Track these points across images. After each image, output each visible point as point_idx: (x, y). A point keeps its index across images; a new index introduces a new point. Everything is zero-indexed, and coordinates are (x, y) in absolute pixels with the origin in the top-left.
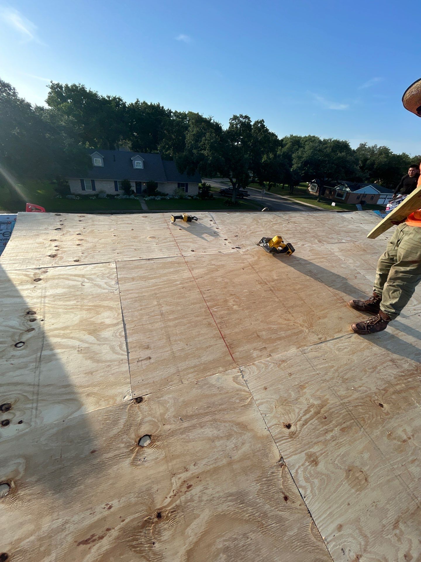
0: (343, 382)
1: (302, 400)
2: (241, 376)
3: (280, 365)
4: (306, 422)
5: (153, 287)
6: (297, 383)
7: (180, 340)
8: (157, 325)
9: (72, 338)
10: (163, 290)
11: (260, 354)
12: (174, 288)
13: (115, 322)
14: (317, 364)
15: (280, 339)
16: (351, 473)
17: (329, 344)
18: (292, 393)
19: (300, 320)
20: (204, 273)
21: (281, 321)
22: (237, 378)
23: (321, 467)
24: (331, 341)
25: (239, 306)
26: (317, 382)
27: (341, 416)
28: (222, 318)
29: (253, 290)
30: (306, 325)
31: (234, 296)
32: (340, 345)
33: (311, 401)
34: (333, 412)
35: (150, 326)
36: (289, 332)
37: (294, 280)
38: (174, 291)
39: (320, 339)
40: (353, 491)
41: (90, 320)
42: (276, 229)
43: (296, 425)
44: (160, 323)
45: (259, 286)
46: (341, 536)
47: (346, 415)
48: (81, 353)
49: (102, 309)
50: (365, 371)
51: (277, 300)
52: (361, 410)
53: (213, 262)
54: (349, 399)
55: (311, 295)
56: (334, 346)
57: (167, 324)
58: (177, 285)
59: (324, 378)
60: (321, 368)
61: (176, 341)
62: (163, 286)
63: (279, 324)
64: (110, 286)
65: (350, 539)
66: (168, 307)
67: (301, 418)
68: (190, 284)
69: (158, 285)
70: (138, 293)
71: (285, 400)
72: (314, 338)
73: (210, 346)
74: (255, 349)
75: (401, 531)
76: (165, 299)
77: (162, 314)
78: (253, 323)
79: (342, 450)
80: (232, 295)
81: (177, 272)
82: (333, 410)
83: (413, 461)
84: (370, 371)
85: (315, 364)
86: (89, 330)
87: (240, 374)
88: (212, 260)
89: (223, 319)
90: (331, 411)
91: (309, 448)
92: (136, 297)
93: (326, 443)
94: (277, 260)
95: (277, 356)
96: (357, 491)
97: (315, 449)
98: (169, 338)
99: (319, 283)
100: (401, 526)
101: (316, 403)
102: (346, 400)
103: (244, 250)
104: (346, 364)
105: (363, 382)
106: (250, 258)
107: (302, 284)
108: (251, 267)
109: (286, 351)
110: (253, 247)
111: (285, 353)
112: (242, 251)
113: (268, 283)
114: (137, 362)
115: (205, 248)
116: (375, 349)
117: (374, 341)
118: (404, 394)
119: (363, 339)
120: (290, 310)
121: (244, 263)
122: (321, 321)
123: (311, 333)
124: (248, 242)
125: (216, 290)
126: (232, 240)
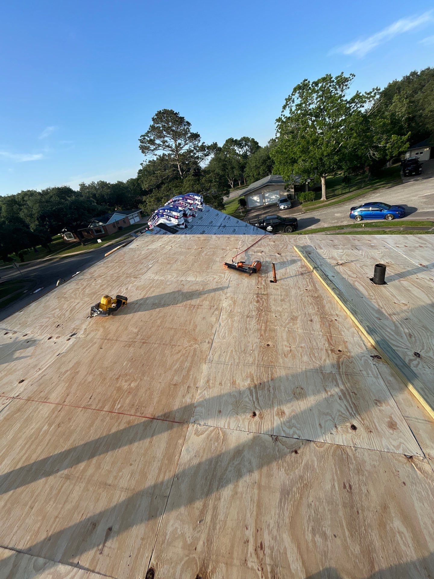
0: (245, 354)
2: (198, 425)
3: (209, 386)
4: (257, 399)
6: (229, 384)
7: (120, 470)
8: (75, 494)
11: (191, 395)
12: (48, 437)
14: (225, 359)
15: (189, 370)
16: (296, 394)
17: (216, 340)
18: (234, 393)
19: (186, 344)
20: (65, 388)
21: (176, 357)
22: (198, 430)
23: (286, 411)
24: (215, 338)
25: (135, 380)
26: (236, 370)
27: (264, 373)
28: (133, 405)
29: (130, 356)
30: (192, 342)
31: (121, 378)
32: (221, 335)
33: (246, 384)
34: (259, 375)
35: (68, 506)
36: (189, 359)
37: (151, 320)
39: (209, 342)
40: (305, 401)
42: (90, 292)
43: (256, 408)
44: (77, 488)
45: (132, 349)
46: (325, 429)
50: (246, 335)
51: (156, 346)
52: (266, 358)
53: (63, 370)
54: (257, 359)
55: (173, 320)
56: (219, 338)
57: (87, 477)
58: (46, 432)
59: (236, 363)
60: (229, 360)
61: (115, 478)
62: (28, 453)
63: (177, 360)
65: (327, 424)
67: (253, 400)
68: (63, 413)
71: (236, 402)
72: (206, 346)
74: (184, 396)
78: (160, 381)
79: (282, 388)
80: (117, 379)
81: (28, 420)
82: (258, 375)
85: (223, 360)
87: (195, 426)
88: (59, 368)
89: (135, 405)
90: (258, 376)
91: (273, 410)
93: (275, 396)
94: (121, 316)
95: (201, 383)
96: (306, 399)
98: (106, 484)
99: (168, 307)
101: (249, 382)
102: (256, 362)
103: (82, 332)
104: (235, 342)
105: (251, 342)
106: (96, 335)
107: (159, 318)
108: (106, 341)
109: (202, 372)
110: (87, 323)
111: (203, 374)
112: (80, 335)
113: (136, 340)
114: (101, 553)
115: (36, 366)
116: (236, 318)
117: (231, 314)
118: (268, 329)
119: (226, 319)
120: (173, 343)
121: (95, 343)
122: (197, 331)
123: (201, 345)
124: (77, 322)
125: (97, 391)
126: (57, 333)
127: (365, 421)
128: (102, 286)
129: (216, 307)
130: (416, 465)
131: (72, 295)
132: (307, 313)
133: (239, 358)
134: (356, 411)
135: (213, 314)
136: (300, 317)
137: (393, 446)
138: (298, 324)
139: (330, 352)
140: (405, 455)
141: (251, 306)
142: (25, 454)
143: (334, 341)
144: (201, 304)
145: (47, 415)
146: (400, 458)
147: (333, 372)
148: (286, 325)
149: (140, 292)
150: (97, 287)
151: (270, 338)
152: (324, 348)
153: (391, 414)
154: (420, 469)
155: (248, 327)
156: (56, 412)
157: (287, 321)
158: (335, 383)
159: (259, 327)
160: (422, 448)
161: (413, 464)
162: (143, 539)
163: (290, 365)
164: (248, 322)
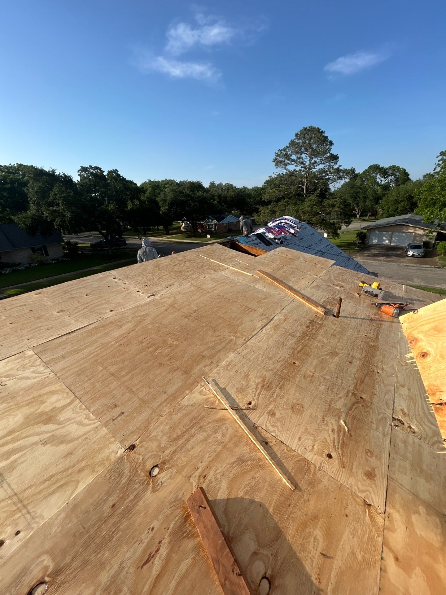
0: (270, 360)
1: (252, 383)
3: (227, 369)
4: (259, 395)
5: (90, 355)
6: (243, 375)
7: (142, 387)
8: (113, 386)
9: (26, 437)
10: (101, 355)
11: (210, 368)
12: (112, 349)
13: (68, 401)
15: (219, 351)
16: (294, 408)
17: (252, 340)
18: (243, 382)
19: (227, 333)
20: (133, 326)
21: (214, 338)
22: (202, 392)
23: (278, 415)
25: (178, 340)
26: (255, 368)
27: (277, 381)
28: (169, 355)
29: (183, 324)
30: (232, 334)
31: (169, 335)
32: (258, 338)
33: (256, 381)
35: (107, 390)
36: (223, 344)
37: (210, 306)
38: (113, 352)
39: (245, 340)
40: (298, 416)
41: (37, 412)
42: (177, 270)
43: (254, 400)
44: (115, 383)
45: (186, 320)
46: (302, 443)
47: (279, 379)
48: (47, 444)
49: (45, 396)
50: (279, 348)
51: (204, 325)
52: (285, 372)
53: (137, 314)
54: (277, 368)
55: (226, 312)
56: (255, 340)
57: (123, 381)
58: (113, 345)
59: (258, 363)
60: (253, 359)
61: (138, 389)
62: (99, 351)
63: (214, 341)
64: (40, 373)
65: (307, 441)
66: (116, 367)
67: (255, 394)
68: (125, 340)
69: (94, 353)
70: (77, 367)
71: (241, 389)
72: (241, 341)
73: (170, 380)
74: (205, 366)
75: (327, 421)
76: (109, 361)
77: (113, 375)
78: (194, 349)
79: (285, 399)
80: (167, 334)
81: (106, 334)
82: (271, 380)
83: (320, 384)
84: (282, 346)
85: (249, 357)
86: (43, 421)
87: (202, 388)
88: (135, 312)
91: (267, 408)
92: (78, 371)
93: (275, 400)
95: (223, 363)
96: (300, 415)
97: (271, 407)
98: (131, 390)
100: (326, 419)
101: (259, 381)
102: (276, 370)
103: (159, 295)
104: (267, 349)
105: (280, 355)
106: (167, 301)
107: (217, 307)
108: (172, 307)
109: (227, 358)
110: (166, 291)
111: (227, 359)
112: (157, 297)
113: (192, 315)
114: (113, 421)
115: (123, 305)
116: (278, 332)
117: (276, 328)
118: (303, 351)
119: (270, 329)
120: (217, 328)
121: (164, 306)
122: (240, 327)
123: (237, 339)
124: (159, 288)
125: (152, 336)
126: (144, 290)
127: (344, 458)
128: (188, 268)
129: (267, 316)
130: (370, 512)
131: (165, 268)
132: (351, 355)
133: (263, 361)
134: (341, 447)
135: (261, 320)
136: (341, 355)
137: (358, 488)
138: (335, 360)
139: (350, 394)
140: (364, 500)
141: (299, 328)
142: (97, 351)
143: (361, 388)
144: (256, 309)
145: (116, 337)
146: (358, 499)
147: (341, 410)
148: (322, 356)
149: (213, 283)
150: (184, 268)
151: (300, 359)
152: (347, 389)
153: (376, 468)
154: (371, 517)
155: (285, 342)
156: (122, 338)
157: (325, 353)
158: (337, 418)
159: (296, 347)
160: (387, 506)
161: (367, 510)
162: (137, 428)
163: (303, 386)
164: (287, 339)
